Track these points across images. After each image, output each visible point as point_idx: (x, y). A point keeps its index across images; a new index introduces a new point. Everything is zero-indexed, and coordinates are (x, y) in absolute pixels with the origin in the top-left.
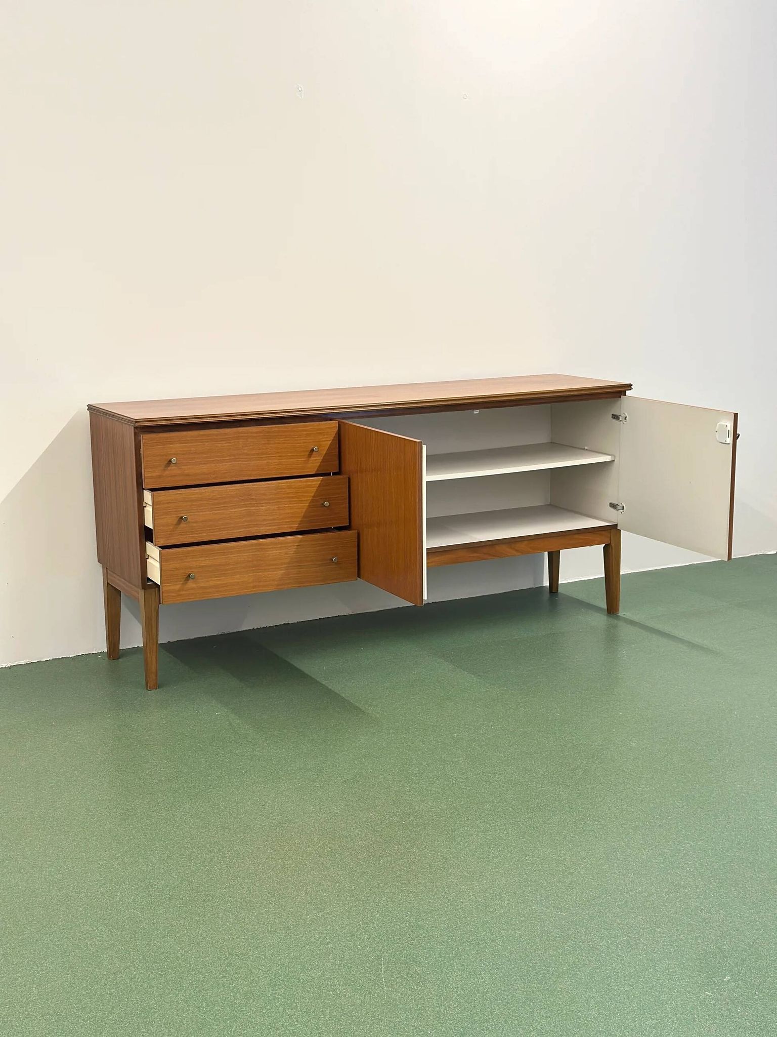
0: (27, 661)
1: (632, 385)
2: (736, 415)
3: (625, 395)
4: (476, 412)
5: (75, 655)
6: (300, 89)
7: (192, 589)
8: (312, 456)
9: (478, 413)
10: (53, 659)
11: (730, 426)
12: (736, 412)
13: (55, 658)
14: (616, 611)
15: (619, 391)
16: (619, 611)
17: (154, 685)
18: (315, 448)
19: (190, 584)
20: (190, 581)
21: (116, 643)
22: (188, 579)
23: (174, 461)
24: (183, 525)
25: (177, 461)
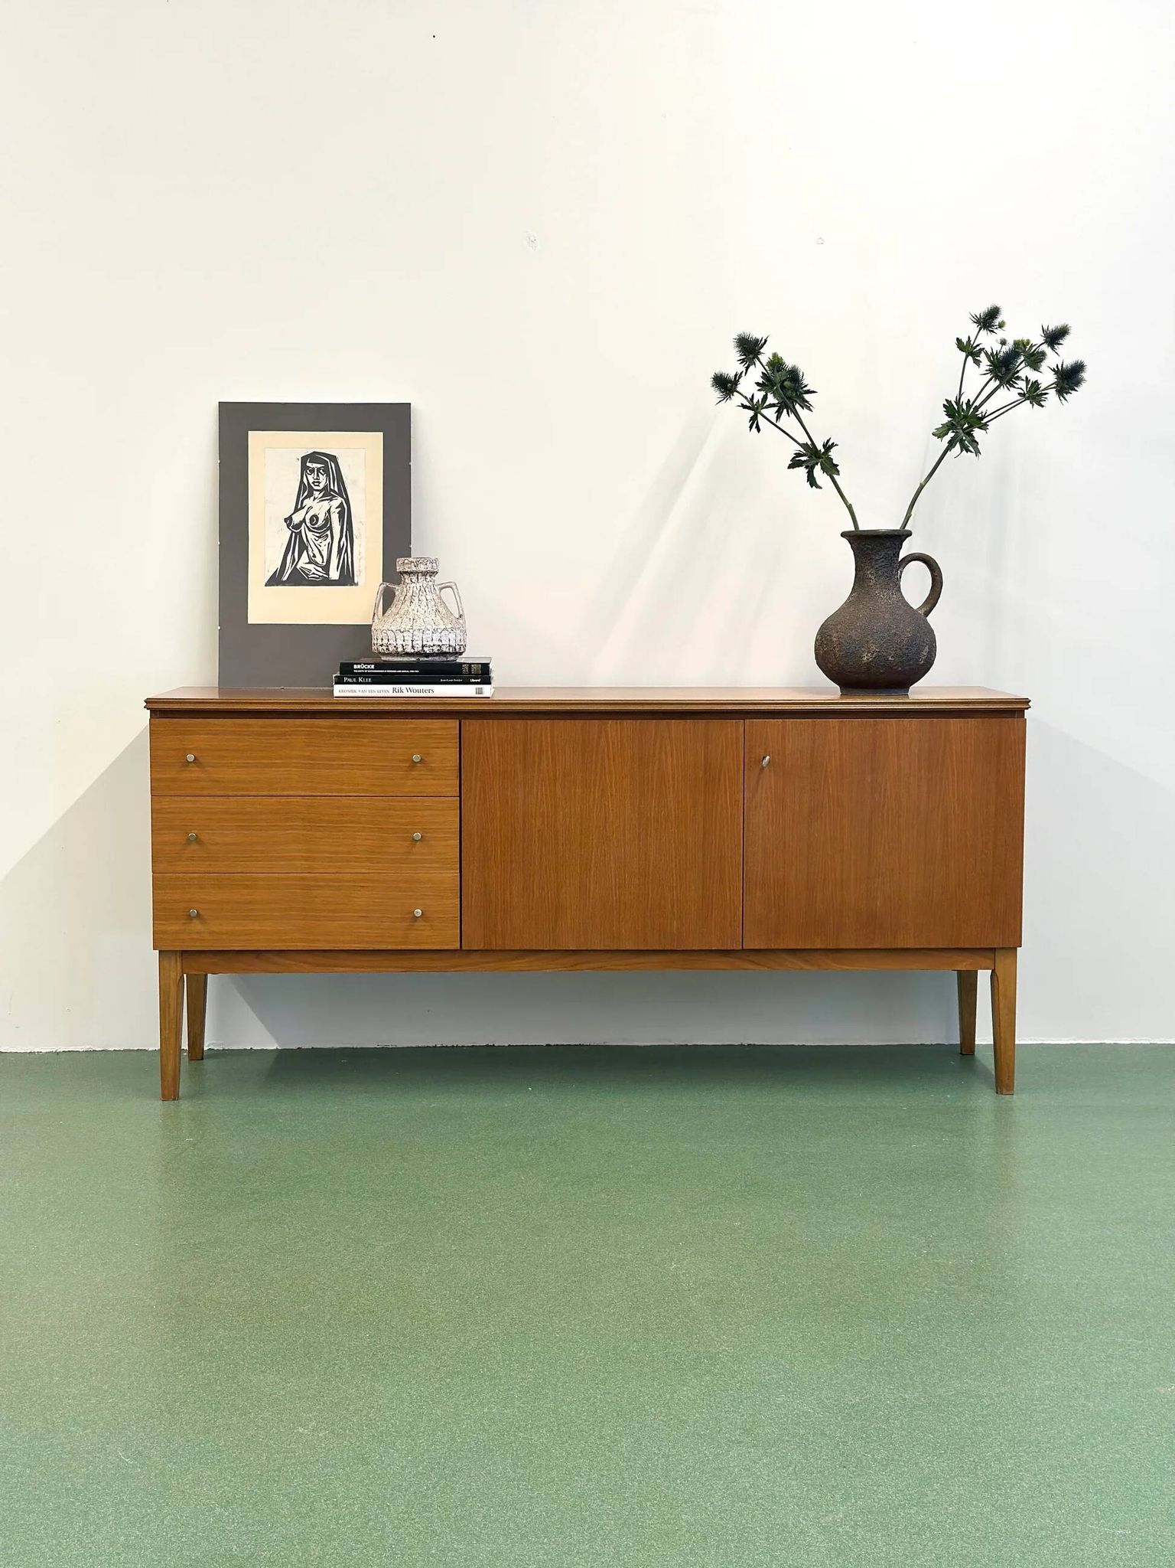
0: (88, 1047)
1: (1028, 701)
3: (1025, 718)
7: (199, 933)
14: (1007, 1091)
15: (1015, 709)
16: (1013, 1090)
17: (170, 1093)
18: (416, 758)
19: (197, 926)
20: (194, 921)
21: (196, 1037)
22: (190, 918)
23: (191, 757)
24: (195, 847)
25: (195, 758)
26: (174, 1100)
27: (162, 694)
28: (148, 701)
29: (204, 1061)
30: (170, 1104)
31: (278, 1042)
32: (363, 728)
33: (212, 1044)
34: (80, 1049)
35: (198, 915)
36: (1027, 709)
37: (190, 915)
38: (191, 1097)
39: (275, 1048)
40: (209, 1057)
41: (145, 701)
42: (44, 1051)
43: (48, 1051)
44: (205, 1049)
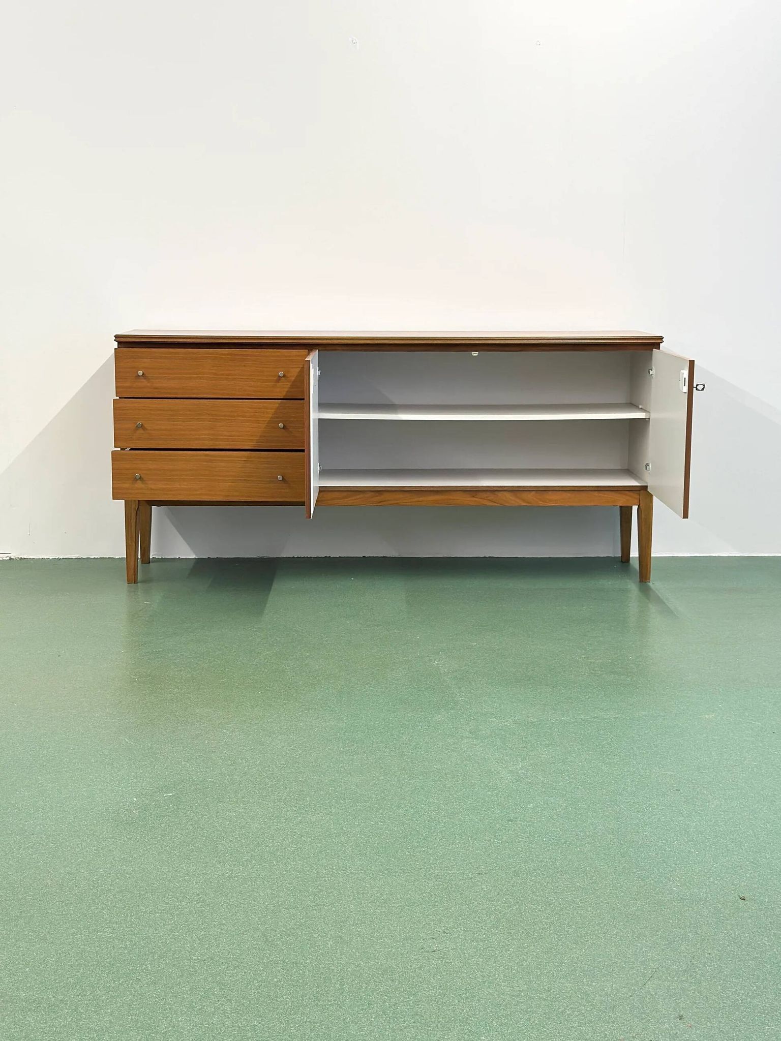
0: (78, 556)
1: (663, 338)
2: (692, 363)
3: (659, 348)
4: (475, 354)
5: (121, 557)
6: (354, 41)
7: (141, 489)
8: (280, 381)
9: (476, 355)
10: (100, 558)
11: (686, 373)
12: (693, 359)
13: (102, 557)
14: (646, 579)
15: (654, 343)
16: (650, 579)
17: (133, 579)
18: (281, 374)
19: (139, 484)
20: (138, 481)
21: (146, 550)
22: (135, 479)
23: (140, 373)
24: (141, 431)
25: (143, 374)
26: (134, 583)
27: (127, 332)
28: (116, 336)
29: (151, 564)
30: (133, 585)
31: (196, 553)
32: (248, 355)
33: (154, 555)
34: (74, 556)
35: (140, 478)
36: (662, 342)
37: (135, 478)
38: (143, 582)
39: (194, 557)
40: (153, 562)
41: (115, 336)
42: (51, 558)
43: (53, 558)
44: (151, 557)
